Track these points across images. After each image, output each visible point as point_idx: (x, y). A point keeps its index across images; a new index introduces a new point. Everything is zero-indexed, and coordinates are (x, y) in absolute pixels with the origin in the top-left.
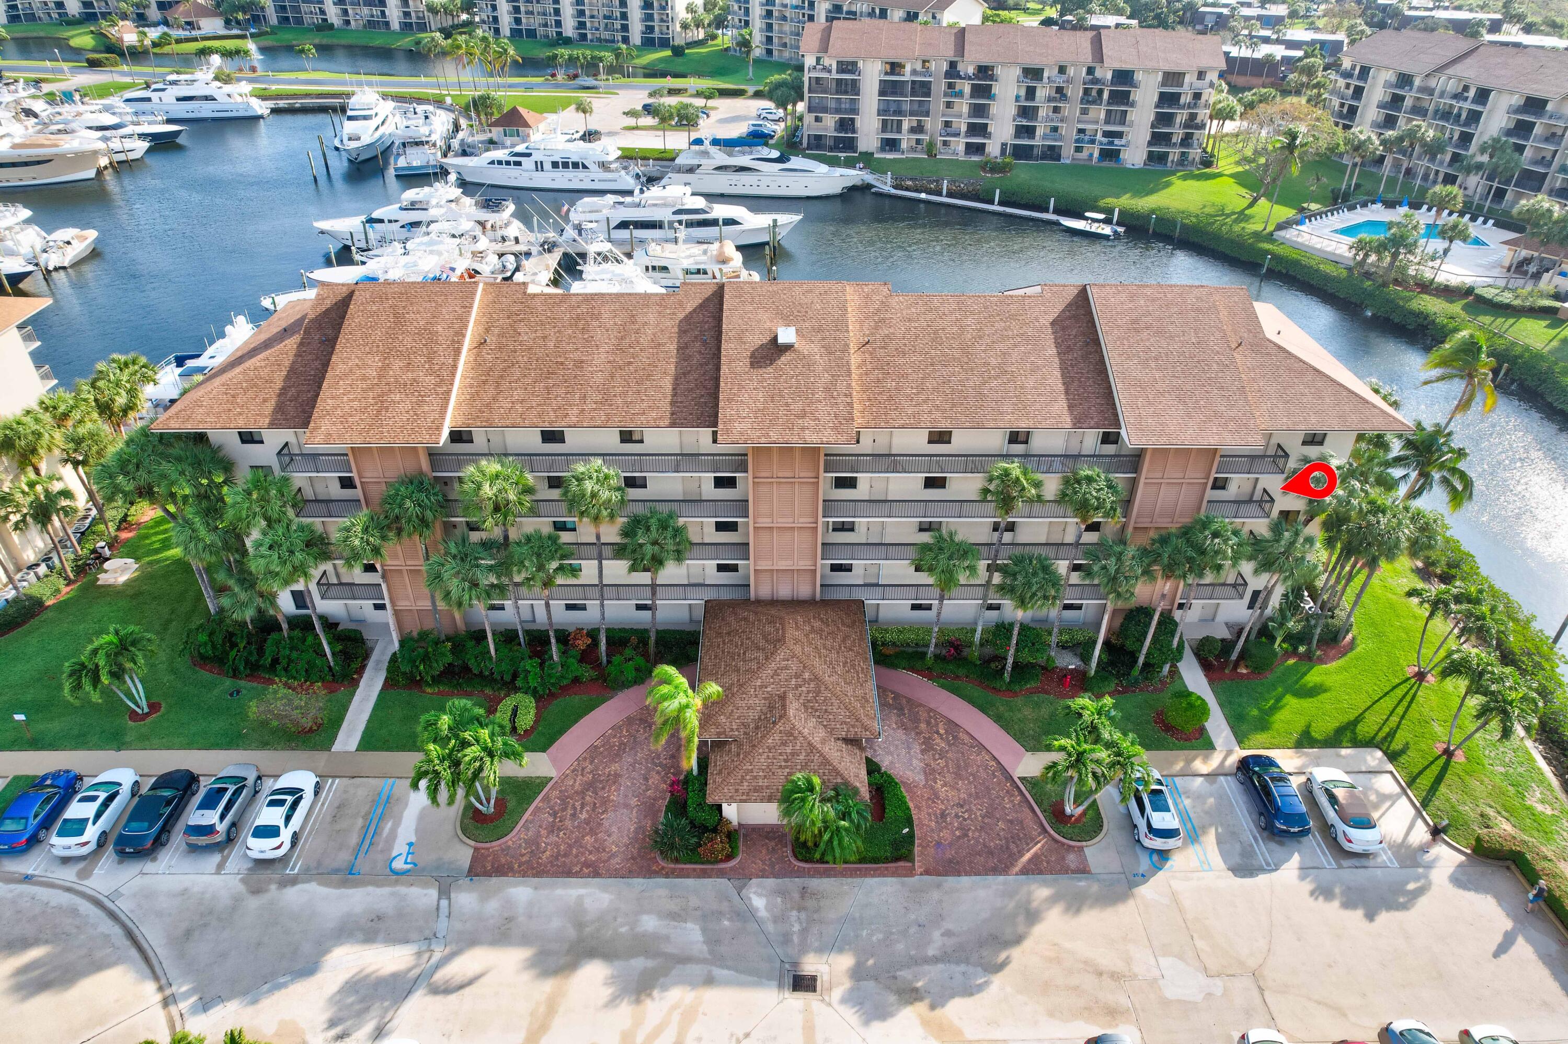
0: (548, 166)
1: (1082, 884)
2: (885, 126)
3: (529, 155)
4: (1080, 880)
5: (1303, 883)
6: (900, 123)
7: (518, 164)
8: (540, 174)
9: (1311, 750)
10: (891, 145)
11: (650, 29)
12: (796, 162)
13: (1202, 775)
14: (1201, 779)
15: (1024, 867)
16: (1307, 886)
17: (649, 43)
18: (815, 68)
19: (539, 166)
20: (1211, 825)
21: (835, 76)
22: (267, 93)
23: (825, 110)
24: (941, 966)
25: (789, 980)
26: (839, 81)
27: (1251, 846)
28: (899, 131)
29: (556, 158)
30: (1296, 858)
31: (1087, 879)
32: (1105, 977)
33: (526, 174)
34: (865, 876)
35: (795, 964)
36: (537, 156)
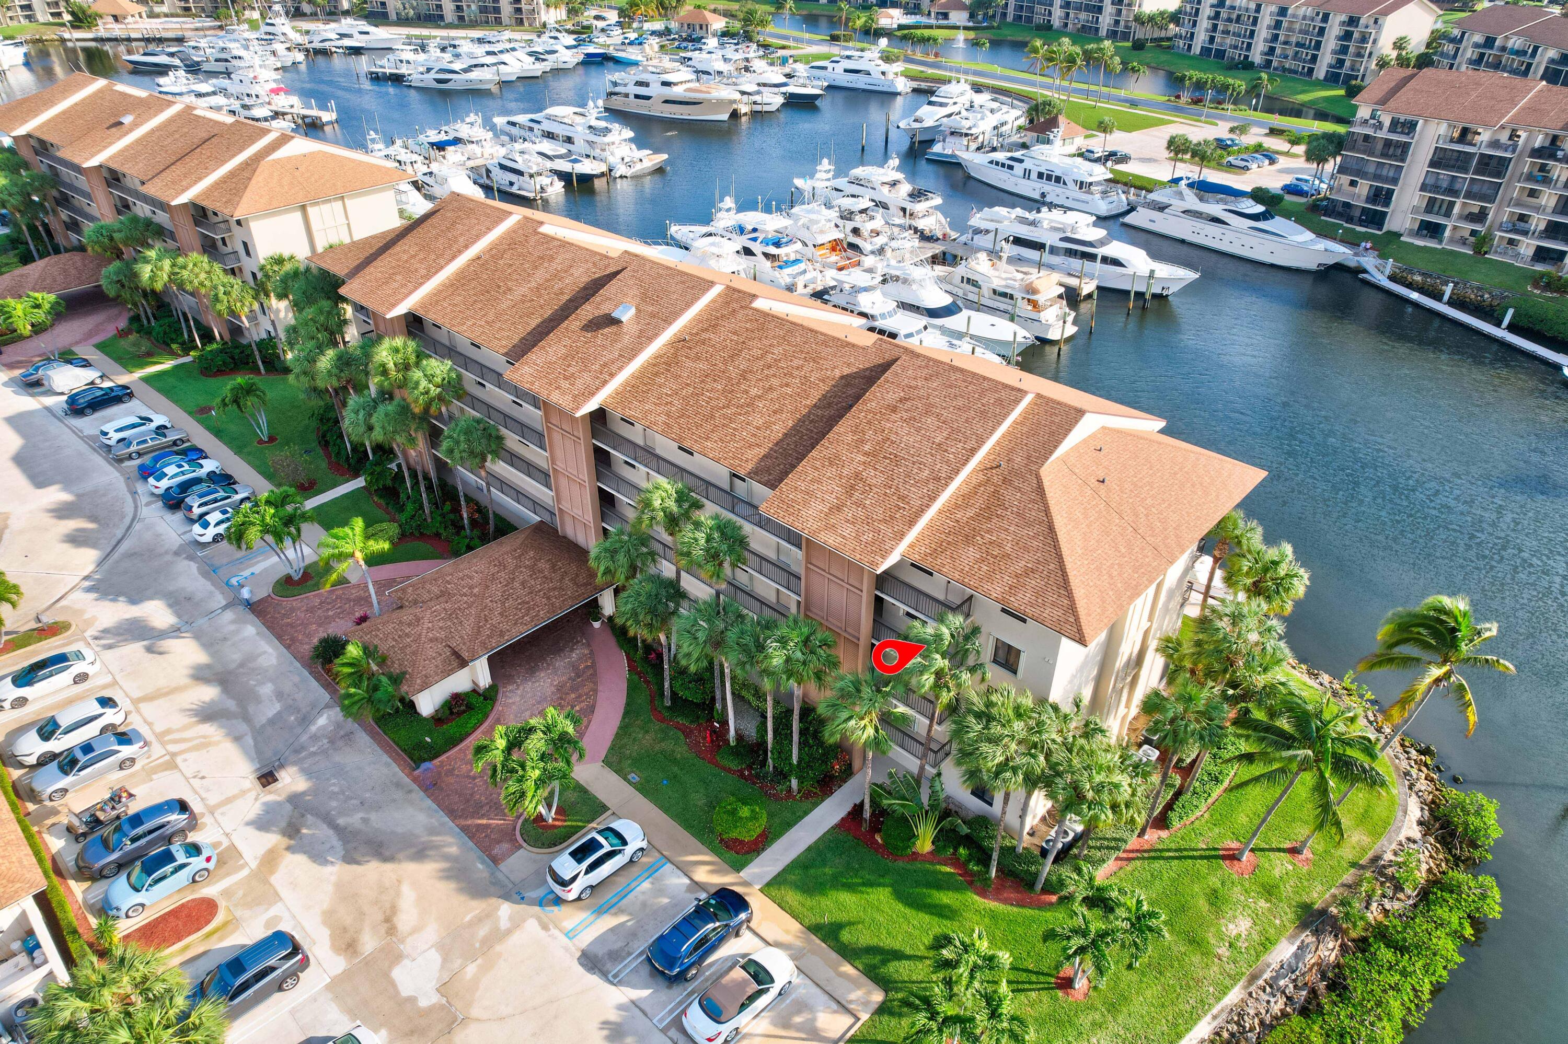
0: (1034, 175)
1: (480, 866)
2: (1431, 206)
3: (1021, 161)
4: (483, 862)
5: (615, 1011)
6: (1451, 205)
7: (1011, 168)
8: (1025, 182)
9: (818, 941)
10: (1432, 230)
11: (1341, 63)
12: (1277, 224)
13: (691, 879)
14: (687, 881)
15: (469, 826)
16: (613, 1016)
17: (1332, 79)
18: (1366, 121)
19: (1027, 174)
20: (630, 914)
21: (1383, 134)
22: (923, 75)
23: (1363, 174)
24: (331, 832)
25: (265, 770)
26: (1388, 143)
27: (629, 954)
28: (1448, 214)
29: (1042, 170)
30: (646, 993)
31: (488, 866)
32: (386, 925)
33: (1013, 179)
34: (387, 752)
35: (282, 766)
36: (1028, 164)
